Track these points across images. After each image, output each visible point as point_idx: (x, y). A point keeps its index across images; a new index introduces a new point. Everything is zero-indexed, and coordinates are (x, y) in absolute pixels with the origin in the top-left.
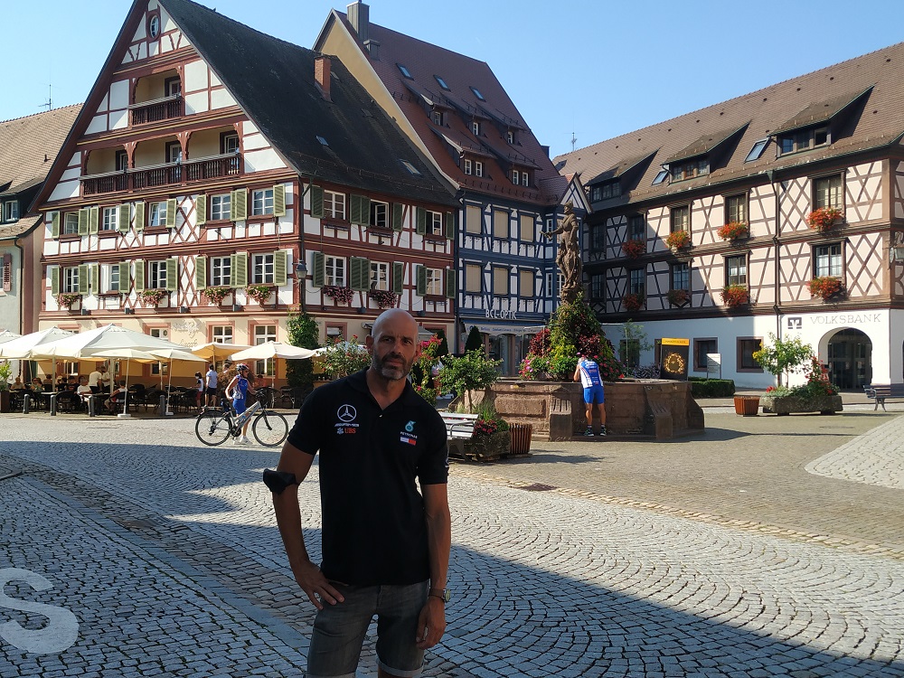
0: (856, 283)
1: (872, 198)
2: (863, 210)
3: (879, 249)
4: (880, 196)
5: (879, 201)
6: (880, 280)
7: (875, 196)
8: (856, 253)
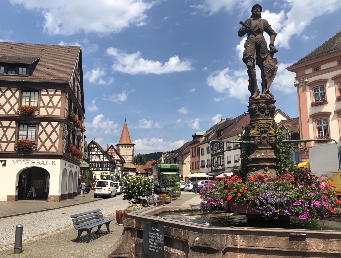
0: (43, 144)
1: (55, 105)
2: (50, 111)
3: (58, 130)
4: (59, 105)
5: (59, 108)
6: (57, 144)
7: (57, 105)
8: (44, 130)
